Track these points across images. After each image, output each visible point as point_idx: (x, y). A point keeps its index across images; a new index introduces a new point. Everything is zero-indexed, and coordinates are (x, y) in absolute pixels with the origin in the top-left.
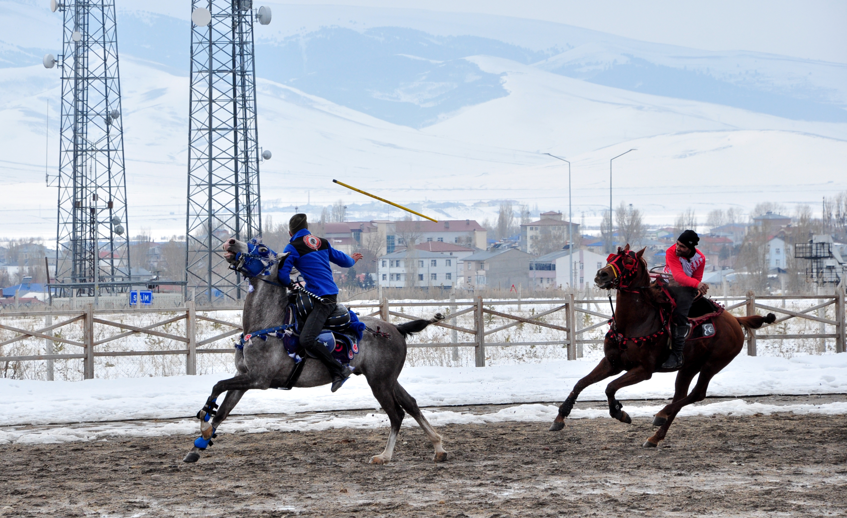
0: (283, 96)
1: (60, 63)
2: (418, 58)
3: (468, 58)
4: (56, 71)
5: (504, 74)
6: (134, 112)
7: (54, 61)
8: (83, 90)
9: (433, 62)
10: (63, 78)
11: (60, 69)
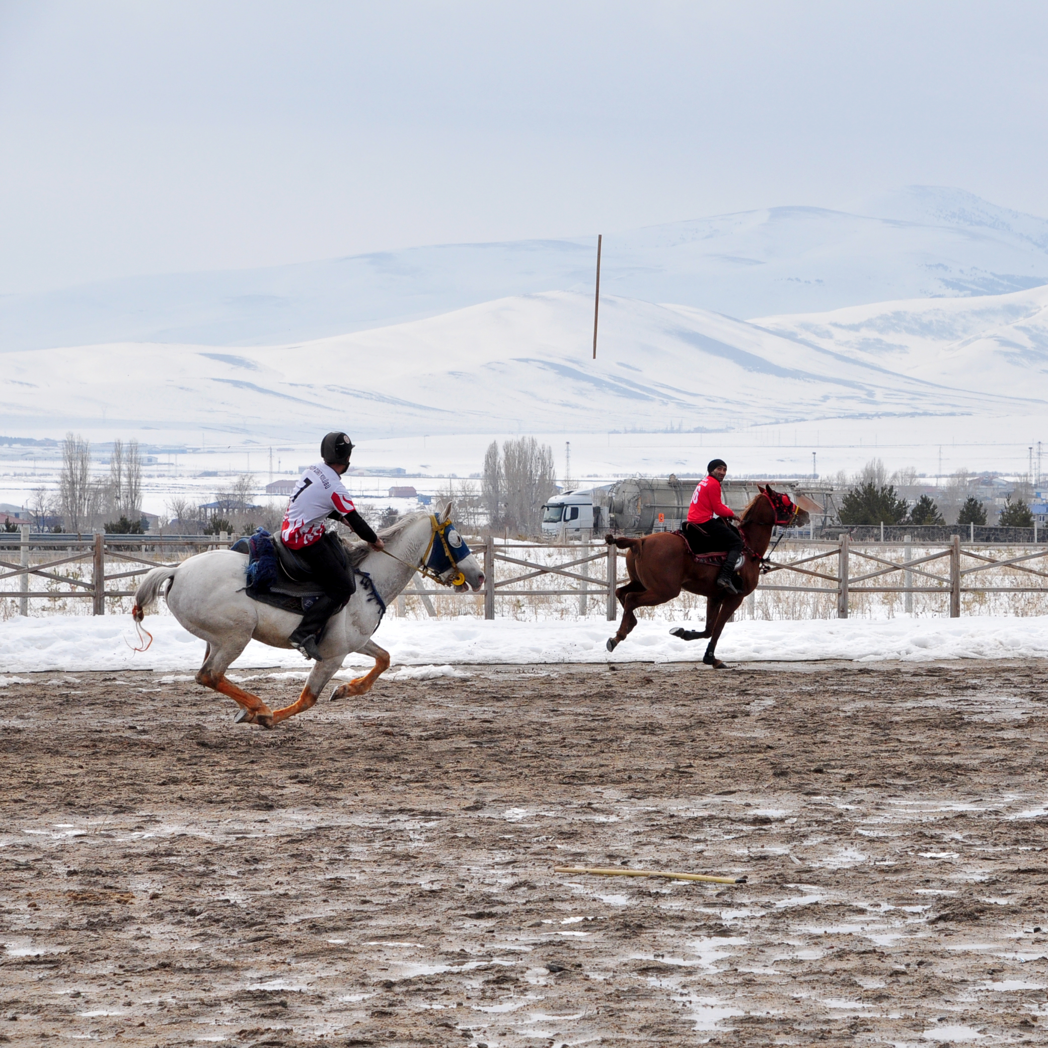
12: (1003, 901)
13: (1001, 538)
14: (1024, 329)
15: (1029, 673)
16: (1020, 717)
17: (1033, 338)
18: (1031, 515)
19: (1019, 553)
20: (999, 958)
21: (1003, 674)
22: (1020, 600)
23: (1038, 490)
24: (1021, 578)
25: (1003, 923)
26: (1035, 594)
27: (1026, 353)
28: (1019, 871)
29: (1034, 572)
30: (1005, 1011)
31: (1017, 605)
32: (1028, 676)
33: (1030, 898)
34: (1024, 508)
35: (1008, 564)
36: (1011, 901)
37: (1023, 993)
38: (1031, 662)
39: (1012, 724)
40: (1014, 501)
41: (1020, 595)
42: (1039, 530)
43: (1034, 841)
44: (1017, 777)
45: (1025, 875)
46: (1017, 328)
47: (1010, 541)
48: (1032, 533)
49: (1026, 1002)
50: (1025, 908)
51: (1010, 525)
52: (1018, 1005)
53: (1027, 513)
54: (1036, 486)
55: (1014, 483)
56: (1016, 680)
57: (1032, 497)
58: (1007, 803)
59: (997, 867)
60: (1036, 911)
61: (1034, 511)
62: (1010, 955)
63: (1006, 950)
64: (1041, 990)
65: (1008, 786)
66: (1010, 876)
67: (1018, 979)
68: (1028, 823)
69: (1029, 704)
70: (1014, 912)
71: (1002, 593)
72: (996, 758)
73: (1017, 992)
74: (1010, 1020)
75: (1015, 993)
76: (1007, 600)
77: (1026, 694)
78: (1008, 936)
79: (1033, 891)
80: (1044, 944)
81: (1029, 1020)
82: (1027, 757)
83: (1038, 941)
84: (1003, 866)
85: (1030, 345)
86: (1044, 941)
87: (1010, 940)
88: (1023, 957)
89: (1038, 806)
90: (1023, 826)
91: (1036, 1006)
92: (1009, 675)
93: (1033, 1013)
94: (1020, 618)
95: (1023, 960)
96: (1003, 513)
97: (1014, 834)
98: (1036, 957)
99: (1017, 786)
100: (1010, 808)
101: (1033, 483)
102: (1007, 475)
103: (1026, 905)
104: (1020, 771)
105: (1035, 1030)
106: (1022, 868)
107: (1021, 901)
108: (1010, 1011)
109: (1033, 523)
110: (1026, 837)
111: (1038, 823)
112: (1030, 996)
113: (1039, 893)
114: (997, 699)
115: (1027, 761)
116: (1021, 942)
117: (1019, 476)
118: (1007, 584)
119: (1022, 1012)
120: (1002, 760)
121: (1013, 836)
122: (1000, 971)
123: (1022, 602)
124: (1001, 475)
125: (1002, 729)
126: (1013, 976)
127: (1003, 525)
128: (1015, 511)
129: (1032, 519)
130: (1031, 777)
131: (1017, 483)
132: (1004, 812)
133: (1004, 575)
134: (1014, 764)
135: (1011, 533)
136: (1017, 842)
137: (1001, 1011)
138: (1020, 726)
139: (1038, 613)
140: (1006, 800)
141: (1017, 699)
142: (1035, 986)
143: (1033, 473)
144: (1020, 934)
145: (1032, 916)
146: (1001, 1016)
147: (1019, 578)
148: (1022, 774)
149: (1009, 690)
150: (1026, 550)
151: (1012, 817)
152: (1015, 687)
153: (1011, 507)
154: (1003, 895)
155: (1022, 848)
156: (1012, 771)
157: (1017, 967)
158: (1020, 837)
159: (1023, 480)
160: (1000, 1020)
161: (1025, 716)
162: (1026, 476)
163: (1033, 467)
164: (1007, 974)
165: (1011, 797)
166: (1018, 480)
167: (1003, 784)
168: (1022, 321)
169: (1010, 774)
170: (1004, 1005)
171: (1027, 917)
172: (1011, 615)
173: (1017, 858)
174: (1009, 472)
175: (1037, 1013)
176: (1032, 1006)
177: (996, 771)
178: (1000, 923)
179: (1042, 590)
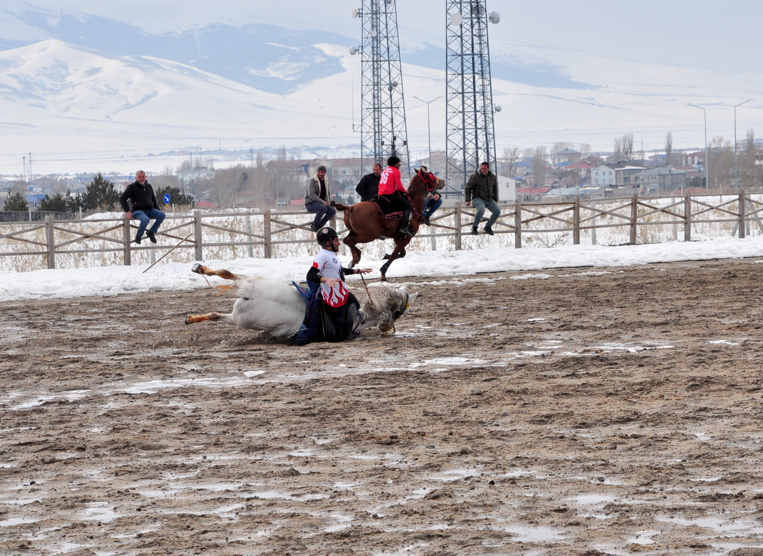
0: (186, 73)
1: (360, 51)
2: (281, 46)
3: (316, 46)
4: (358, 56)
5: (342, 57)
6: (78, 84)
7: (356, 50)
8: (377, 69)
9: (291, 48)
10: (362, 61)
11: (360, 55)
12: (8, 466)
13: (5, 219)
14: (14, 76)
15: (27, 310)
16: (21, 340)
17: (21, 82)
18: (26, 203)
19: (18, 229)
20: (5, 504)
21: (8, 312)
22: (19, 261)
23: (31, 186)
24: (20, 246)
25: (8, 480)
26: (31, 256)
27: (16, 92)
28: (20, 444)
29: (29, 242)
30: (9, 539)
31: (18, 264)
32: (26, 312)
33: (27, 462)
34: (21, 198)
35: (9, 237)
36: (15, 465)
37: (21, 526)
38: (28, 302)
39: (15, 345)
40: (13, 194)
41: (19, 257)
42: (32, 213)
43: (31, 423)
44: (19, 381)
45: (24, 447)
46: (9, 75)
47: (12, 221)
48: (27, 215)
49: (24, 532)
50: (24, 469)
51: (11, 210)
52: (18, 535)
53: (23, 202)
54: (29, 183)
55: (13, 182)
56: (18, 315)
57: (27, 190)
58: (12, 399)
59: (4, 443)
60: (32, 470)
61: (28, 200)
62: (13, 502)
63: (10, 499)
64: (34, 523)
65: (12, 387)
66: (13, 448)
67: (18, 517)
68: (26, 411)
69: (27, 331)
70: (16, 472)
71: (7, 257)
72: (4, 368)
73: (17, 526)
74: (11, 546)
75: (16, 527)
76: (10, 261)
77: (25, 324)
78: (11, 488)
79: (29, 457)
80: (37, 492)
81: (26, 544)
82: (26, 366)
83: (33, 490)
84: (9, 442)
85: (19, 87)
86: (37, 490)
87: (13, 491)
88: (21, 502)
89: (34, 400)
90: (23, 413)
91: (31, 534)
92: (13, 312)
93: (29, 539)
94: (20, 273)
95: (22, 504)
96: (6, 202)
97: (16, 420)
98: (31, 501)
99: (19, 387)
100: (14, 402)
101: (27, 181)
102: (8, 176)
103: (24, 467)
104: (21, 377)
105: (30, 551)
106: (22, 442)
107: (21, 465)
108: (12, 539)
109: (28, 208)
110: (25, 421)
111: (34, 411)
112: (27, 528)
113: (34, 458)
114: (4, 329)
115: (26, 370)
116: (21, 492)
117: (16, 176)
118: (11, 251)
119: (21, 539)
120: (8, 370)
121: (16, 421)
122: (5, 513)
123: (22, 261)
124: (4, 176)
125: (8, 349)
126: (14, 516)
127: (7, 210)
128: (15, 201)
129: (27, 206)
130: (29, 380)
131: (15, 182)
132: (10, 405)
133: (8, 244)
134: (17, 372)
135: (13, 215)
136: (18, 424)
137: (5, 540)
138: (20, 346)
139: (33, 269)
140: (11, 397)
141: (18, 328)
142: (29, 521)
143: (27, 175)
144: (20, 487)
145: (29, 474)
146: (6, 543)
147: (19, 246)
148: (22, 379)
149: (13, 322)
150: (23, 227)
151: (15, 408)
152: (17, 320)
153: (12, 198)
154: (8, 461)
155: (22, 429)
156: (15, 377)
157: (18, 509)
158: (20, 421)
159: (20, 179)
160: (4, 546)
161: (24, 339)
162: (22, 176)
163: (26, 170)
164: (10, 515)
165: (14, 394)
166: (16, 179)
167: (10, 386)
168: (12, 71)
169: (14, 379)
170: (8, 536)
171: (26, 475)
172: (14, 271)
173: (19, 436)
174: (9, 174)
175: (32, 539)
176: (28, 535)
177: (3, 378)
178: (6, 480)
179: (34, 253)
